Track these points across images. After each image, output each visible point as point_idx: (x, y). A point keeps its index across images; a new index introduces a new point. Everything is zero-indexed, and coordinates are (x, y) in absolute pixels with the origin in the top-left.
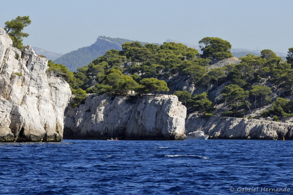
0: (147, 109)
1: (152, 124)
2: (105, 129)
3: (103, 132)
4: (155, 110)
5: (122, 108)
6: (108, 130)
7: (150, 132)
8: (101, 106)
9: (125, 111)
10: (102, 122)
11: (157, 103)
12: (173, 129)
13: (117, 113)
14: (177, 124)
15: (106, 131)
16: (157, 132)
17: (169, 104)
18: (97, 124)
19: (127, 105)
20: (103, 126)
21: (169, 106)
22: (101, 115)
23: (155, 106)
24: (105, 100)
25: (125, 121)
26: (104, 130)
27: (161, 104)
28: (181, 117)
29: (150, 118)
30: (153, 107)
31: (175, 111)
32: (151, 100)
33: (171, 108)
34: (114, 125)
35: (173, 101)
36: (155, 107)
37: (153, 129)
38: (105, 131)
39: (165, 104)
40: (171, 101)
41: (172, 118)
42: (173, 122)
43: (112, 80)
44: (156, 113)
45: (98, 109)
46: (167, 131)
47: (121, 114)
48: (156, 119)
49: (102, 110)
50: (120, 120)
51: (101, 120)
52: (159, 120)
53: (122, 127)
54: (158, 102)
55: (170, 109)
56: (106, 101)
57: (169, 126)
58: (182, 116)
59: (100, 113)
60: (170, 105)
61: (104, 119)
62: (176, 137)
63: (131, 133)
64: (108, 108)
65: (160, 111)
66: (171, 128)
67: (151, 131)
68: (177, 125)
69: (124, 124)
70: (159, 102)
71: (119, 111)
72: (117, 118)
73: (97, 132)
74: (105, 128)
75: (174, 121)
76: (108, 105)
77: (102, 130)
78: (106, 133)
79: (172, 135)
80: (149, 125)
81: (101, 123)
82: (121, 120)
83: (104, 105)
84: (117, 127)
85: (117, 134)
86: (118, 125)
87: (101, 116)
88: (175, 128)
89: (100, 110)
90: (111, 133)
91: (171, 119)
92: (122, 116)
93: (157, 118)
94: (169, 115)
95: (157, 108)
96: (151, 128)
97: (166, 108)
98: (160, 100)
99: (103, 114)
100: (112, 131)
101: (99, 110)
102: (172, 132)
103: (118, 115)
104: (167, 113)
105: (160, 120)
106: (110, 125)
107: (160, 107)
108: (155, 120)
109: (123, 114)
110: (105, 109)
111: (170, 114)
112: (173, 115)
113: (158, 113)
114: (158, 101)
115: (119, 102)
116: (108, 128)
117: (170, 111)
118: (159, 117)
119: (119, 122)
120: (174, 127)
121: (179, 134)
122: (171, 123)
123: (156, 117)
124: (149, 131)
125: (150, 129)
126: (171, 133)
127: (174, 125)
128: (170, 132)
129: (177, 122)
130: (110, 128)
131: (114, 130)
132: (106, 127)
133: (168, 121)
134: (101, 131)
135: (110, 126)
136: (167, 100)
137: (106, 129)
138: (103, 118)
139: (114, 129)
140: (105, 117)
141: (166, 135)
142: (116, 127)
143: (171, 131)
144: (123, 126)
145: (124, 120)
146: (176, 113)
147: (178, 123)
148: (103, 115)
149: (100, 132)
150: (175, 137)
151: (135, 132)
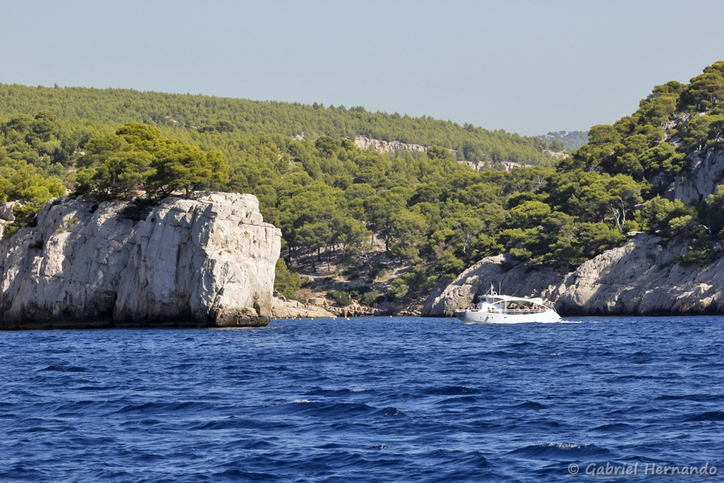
0: (157, 236)
1: (167, 282)
2: (65, 298)
3: (60, 307)
4: (175, 238)
5: (108, 235)
6: (71, 300)
7: (164, 304)
8: (61, 232)
9: (116, 244)
10: (57, 277)
11: (179, 217)
12: (215, 294)
13: (96, 252)
14: (226, 280)
15: (68, 303)
16: (180, 304)
17: (208, 221)
18: (44, 283)
19: (122, 227)
20: (61, 288)
21: (207, 227)
22: (56, 257)
23: (177, 228)
24: (72, 215)
25: (116, 273)
26: (62, 301)
27: (188, 221)
28: (254, 257)
29: (164, 262)
30: (170, 229)
31: (227, 241)
32: (167, 211)
33: (213, 232)
34: (88, 285)
35: (218, 211)
36: (175, 229)
37: (171, 294)
38: (65, 303)
39: (199, 219)
40: (213, 210)
41: (213, 262)
42: (215, 272)
43: (95, 153)
44: (177, 248)
45: (52, 239)
46: (200, 299)
47: (105, 255)
48: (177, 266)
49: (61, 244)
50: (103, 272)
51: (54, 273)
52: (184, 267)
53: (107, 292)
54: (182, 214)
55: (210, 234)
56: (75, 216)
57: (204, 287)
58: (256, 255)
59: (55, 251)
60: (211, 222)
61: (64, 268)
62: (221, 317)
63: (125, 307)
64: (80, 236)
65: (188, 243)
66: (210, 292)
67: (165, 301)
68: (229, 281)
69: (114, 283)
70: (185, 216)
71: (100, 246)
72: (95, 265)
73: (46, 309)
74: (63, 295)
75: (217, 272)
76: (80, 226)
77: (57, 302)
78: (67, 308)
79: (210, 312)
80: (160, 285)
81: (56, 281)
82: (105, 270)
83: (69, 229)
84: (96, 292)
85: (96, 313)
86: (97, 284)
87: (56, 259)
88: (220, 292)
89: (55, 243)
90: (79, 309)
91: (210, 264)
92: (107, 259)
93: (181, 263)
94: (207, 252)
95: (181, 232)
96: (166, 293)
97: (202, 232)
98: (187, 209)
99: (64, 253)
100: (81, 305)
101: (52, 244)
102: (211, 304)
103: (98, 256)
104: (203, 248)
105: (187, 268)
106: (78, 286)
107: (189, 229)
108: (175, 267)
109: (109, 254)
110: (70, 238)
111: (211, 250)
112: (220, 254)
113: (182, 247)
114: (183, 211)
115: (102, 219)
116: (71, 296)
117: (210, 241)
118: (185, 261)
119: (101, 275)
120: (217, 289)
121: (230, 310)
122: (210, 278)
123: (178, 259)
124: (160, 301)
125: (162, 296)
126: (208, 307)
127: (218, 283)
128: (205, 303)
129: (226, 272)
130: (76, 295)
131: (88, 300)
132: (67, 293)
133: (202, 269)
134: (53, 305)
135: (76, 289)
136: (203, 209)
137: (68, 299)
138: (61, 267)
139: (86, 298)
140: (68, 263)
141: (197, 313)
142: (91, 290)
143: (209, 300)
144: (109, 288)
145: (113, 270)
146: (232, 247)
147: (229, 276)
148: (62, 258)
149: (51, 307)
150: (218, 317)
151: (134, 304)
